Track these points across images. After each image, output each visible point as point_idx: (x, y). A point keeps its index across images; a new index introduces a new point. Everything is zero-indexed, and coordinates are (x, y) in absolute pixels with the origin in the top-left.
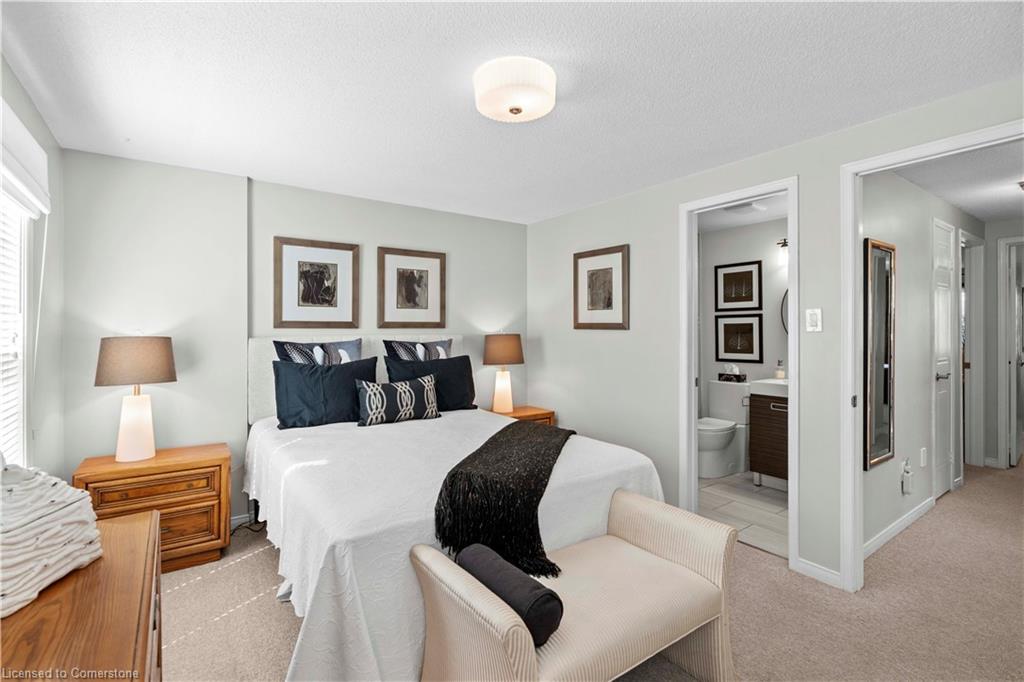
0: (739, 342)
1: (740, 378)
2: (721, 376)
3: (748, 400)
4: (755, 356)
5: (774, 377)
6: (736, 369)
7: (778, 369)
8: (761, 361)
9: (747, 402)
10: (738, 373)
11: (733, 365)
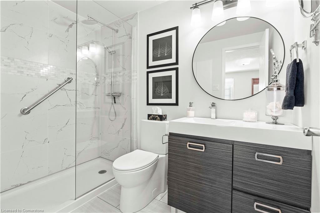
0: (162, 90)
1: (162, 118)
2: (149, 116)
3: (167, 137)
4: (173, 100)
5: (186, 116)
6: (159, 111)
7: (189, 110)
8: (177, 104)
9: (166, 139)
10: (161, 114)
11: (158, 107)
